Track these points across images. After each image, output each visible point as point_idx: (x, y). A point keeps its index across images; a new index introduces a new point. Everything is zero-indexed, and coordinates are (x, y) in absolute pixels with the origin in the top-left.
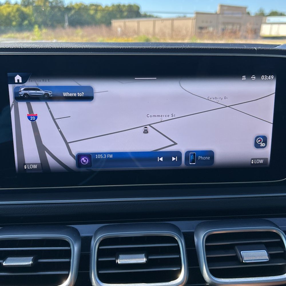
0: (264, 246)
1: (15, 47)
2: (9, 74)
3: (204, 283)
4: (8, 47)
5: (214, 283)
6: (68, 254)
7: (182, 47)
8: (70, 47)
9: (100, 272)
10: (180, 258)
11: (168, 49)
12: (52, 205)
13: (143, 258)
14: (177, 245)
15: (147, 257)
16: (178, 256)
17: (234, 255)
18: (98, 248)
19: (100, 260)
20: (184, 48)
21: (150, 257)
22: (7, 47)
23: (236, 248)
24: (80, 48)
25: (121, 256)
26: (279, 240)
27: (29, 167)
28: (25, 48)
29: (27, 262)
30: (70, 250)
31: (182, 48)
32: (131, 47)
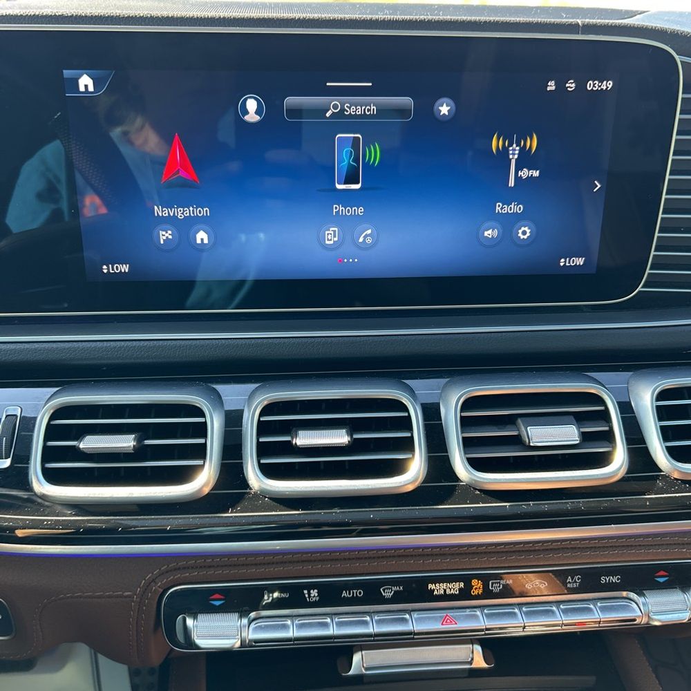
0: (572, 418)
1: (75, 14)
2: (67, 73)
3: (455, 482)
4: (60, 14)
5: (475, 481)
6: (201, 430)
7: (425, 17)
8: (191, 16)
9: (262, 461)
10: (412, 437)
11: (397, 21)
12: (166, 343)
13: (342, 436)
14: (406, 414)
15: (350, 434)
16: (409, 435)
17: (515, 433)
18: (259, 420)
19: (261, 440)
20: (428, 21)
21: (356, 436)
22: (57, 14)
23: (519, 421)
24: (211, 18)
25: (301, 433)
26: (602, 408)
27: (113, 270)
28: (96, 16)
29: (126, 442)
30: (205, 424)
31: (425, 19)
32: (320, 15)
